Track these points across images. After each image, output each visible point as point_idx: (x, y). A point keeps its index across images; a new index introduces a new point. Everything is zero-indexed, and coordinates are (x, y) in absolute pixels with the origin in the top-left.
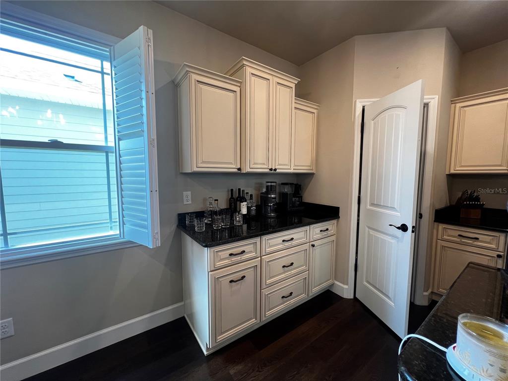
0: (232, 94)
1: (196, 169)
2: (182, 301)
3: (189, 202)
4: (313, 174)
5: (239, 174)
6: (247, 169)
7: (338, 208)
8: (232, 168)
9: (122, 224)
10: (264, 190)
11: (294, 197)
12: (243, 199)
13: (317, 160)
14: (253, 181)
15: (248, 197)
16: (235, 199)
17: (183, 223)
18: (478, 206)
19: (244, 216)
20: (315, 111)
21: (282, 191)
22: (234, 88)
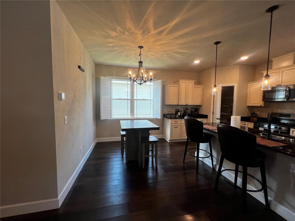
0: (177, 87)
1: (168, 104)
3: (166, 112)
4: (201, 105)
5: (178, 105)
6: (180, 104)
7: (207, 115)
8: (176, 104)
9: (153, 115)
10: (185, 109)
11: (195, 112)
12: (179, 112)
13: (202, 101)
14: (183, 107)
15: (180, 111)
16: (177, 111)
17: (164, 116)
18: (256, 116)
19: (179, 116)
20: (202, 87)
21: (192, 110)
22: (177, 86)
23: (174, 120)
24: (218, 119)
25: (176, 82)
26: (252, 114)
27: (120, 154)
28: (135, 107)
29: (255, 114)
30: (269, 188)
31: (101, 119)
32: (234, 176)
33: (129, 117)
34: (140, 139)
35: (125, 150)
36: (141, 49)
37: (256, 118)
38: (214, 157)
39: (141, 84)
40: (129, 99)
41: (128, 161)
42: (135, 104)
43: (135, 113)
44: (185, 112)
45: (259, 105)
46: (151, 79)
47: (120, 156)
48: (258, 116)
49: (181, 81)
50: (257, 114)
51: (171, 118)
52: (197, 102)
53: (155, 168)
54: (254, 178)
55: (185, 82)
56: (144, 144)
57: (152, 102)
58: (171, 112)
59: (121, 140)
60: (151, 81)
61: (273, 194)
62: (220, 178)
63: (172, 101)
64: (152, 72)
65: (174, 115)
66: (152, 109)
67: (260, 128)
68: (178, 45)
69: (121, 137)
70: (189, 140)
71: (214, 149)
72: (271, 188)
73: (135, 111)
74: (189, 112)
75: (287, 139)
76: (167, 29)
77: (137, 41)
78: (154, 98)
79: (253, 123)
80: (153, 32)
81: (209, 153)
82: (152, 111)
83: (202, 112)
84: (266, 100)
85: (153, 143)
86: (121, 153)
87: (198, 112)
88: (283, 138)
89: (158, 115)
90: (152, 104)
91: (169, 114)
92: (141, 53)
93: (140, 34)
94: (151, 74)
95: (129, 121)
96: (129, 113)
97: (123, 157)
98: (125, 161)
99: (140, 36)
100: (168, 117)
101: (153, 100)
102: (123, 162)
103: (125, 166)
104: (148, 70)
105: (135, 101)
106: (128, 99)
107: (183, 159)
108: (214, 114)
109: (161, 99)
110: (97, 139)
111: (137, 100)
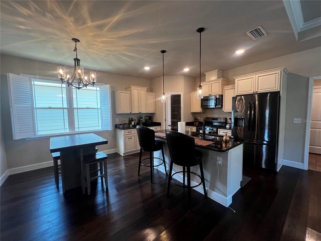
0: (128, 94)
1: (120, 113)
2: (116, 148)
3: (118, 122)
4: (155, 113)
5: (131, 114)
6: (133, 113)
7: (161, 123)
8: (129, 112)
9: (102, 126)
10: (139, 118)
11: (149, 120)
12: (132, 121)
13: (155, 109)
14: (136, 115)
15: (134, 120)
16: (131, 121)
17: (116, 127)
18: (197, 121)
19: (133, 125)
20: (154, 95)
21: (146, 118)
22: (129, 92)
23: (127, 131)
24: (169, 126)
25: (128, 88)
26: (194, 119)
27: (54, 185)
28: (76, 117)
29: (196, 119)
30: (206, 180)
31: (14, 139)
32: (182, 176)
33: (67, 131)
34: (82, 159)
35: (60, 178)
36: (76, 42)
37: (198, 122)
38: (167, 163)
39: (79, 88)
40: (65, 108)
41: (66, 191)
42: (76, 114)
43: (76, 126)
44: (139, 121)
45: (199, 111)
46: (94, 83)
47: (54, 186)
48: (199, 121)
49: (133, 88)
50: (198, 119)
51: (123, 129)
52: (150, 111)
53: (105, 190)
54: (196, 174)
55: (137, 89)
56: (88, 164)
57: (99, 111)
58: (124, 121)
59: (53, 165)
60: (93, 85)
61: (209, 184)
62: (171, 182)
63: (124, 109)
64: (94, 74)
65: (128, 125)
66: (100, 119)
67: (200, 131)
68: (125, 46)
69: (53, 161)
70: (143, 151)
71: (166, 155)
72: (207, 180)
73: (76, 123)
74: (143, 120)
75: (216, 137)
76: (109, 24)
77: (68, 30)
78: (101, 106)
79: (196, 127)
80: (90, 24)
81: (162, 160)
82: (100, 122)
83: (156, 120)
84: (203, 107)
85: (102, 160)
86: (54, 183)
87: (152, 120)
88: (213, 137)
89: (109, 126)
90: (99, 114)
91: (121, 124)
92: (76, 48)
93: (72, 22)
94: (93, 76)
95: (67, 137)
96: (67, 127)
97: (58, 187)
98: (61, 192)
99: (71, 24)
100: (120, 127)
101: (101, 109)
102: (59, 195)
103: (63, 198)
104: (88, 71)
105: (75, 111)
106: (63, 108)
107: (138, 172)
108: (166, 122)
109: (110, 107)
110: (8, 170)
111: (78, 108)
